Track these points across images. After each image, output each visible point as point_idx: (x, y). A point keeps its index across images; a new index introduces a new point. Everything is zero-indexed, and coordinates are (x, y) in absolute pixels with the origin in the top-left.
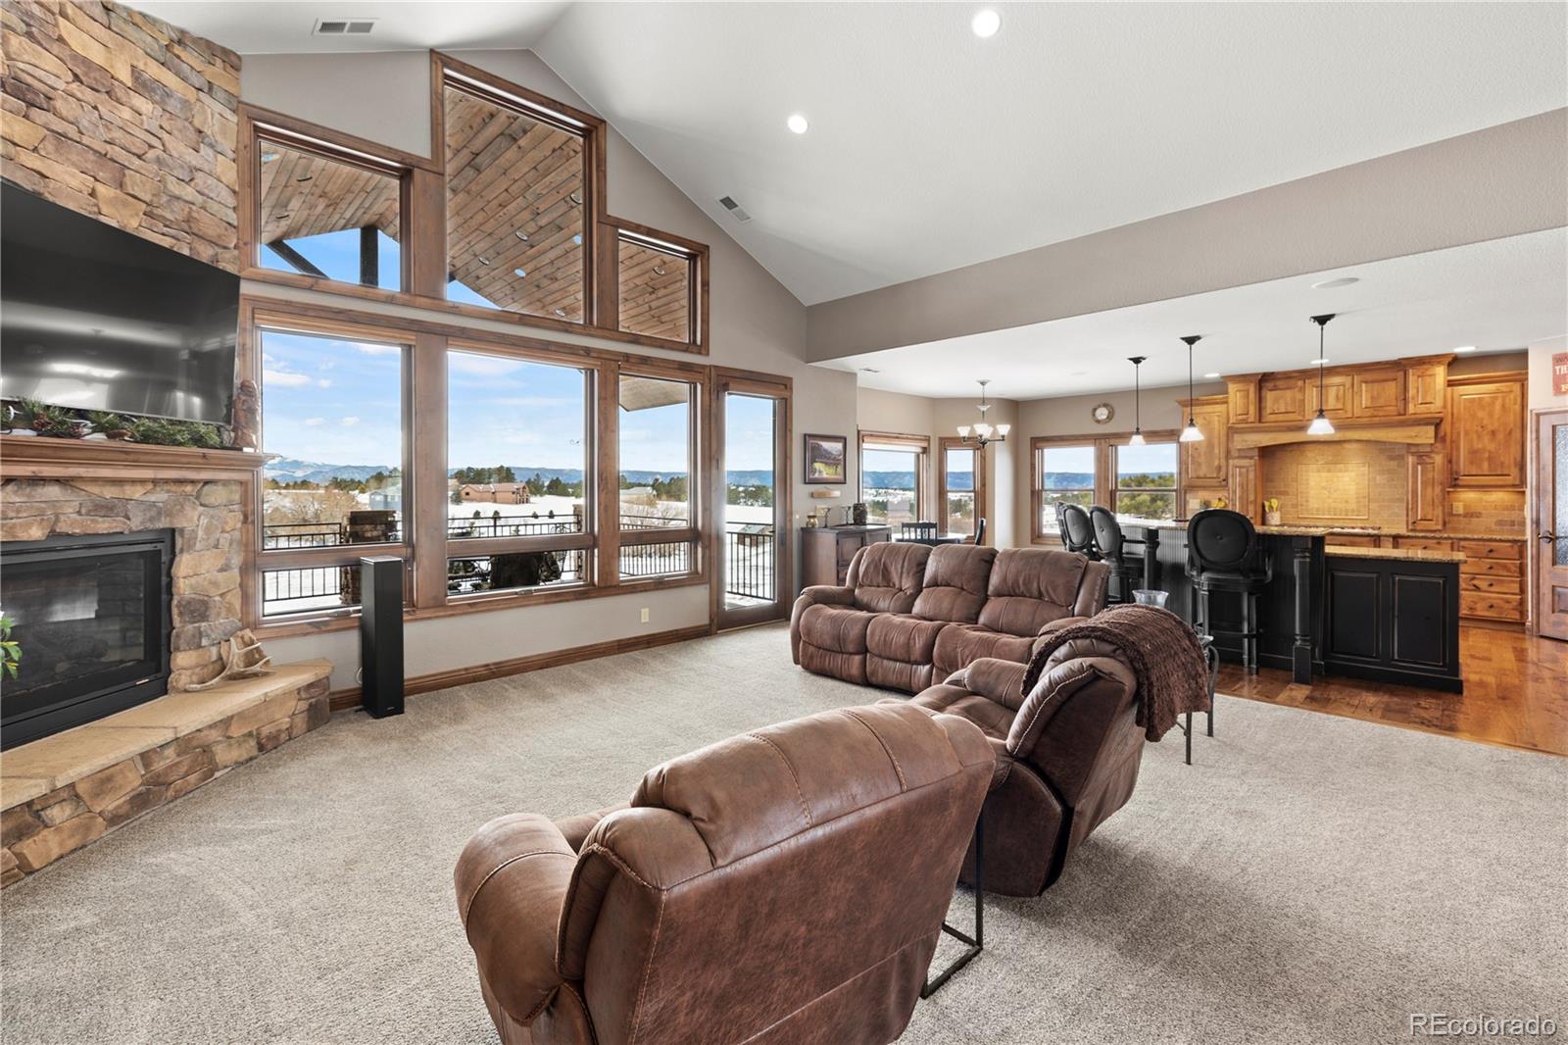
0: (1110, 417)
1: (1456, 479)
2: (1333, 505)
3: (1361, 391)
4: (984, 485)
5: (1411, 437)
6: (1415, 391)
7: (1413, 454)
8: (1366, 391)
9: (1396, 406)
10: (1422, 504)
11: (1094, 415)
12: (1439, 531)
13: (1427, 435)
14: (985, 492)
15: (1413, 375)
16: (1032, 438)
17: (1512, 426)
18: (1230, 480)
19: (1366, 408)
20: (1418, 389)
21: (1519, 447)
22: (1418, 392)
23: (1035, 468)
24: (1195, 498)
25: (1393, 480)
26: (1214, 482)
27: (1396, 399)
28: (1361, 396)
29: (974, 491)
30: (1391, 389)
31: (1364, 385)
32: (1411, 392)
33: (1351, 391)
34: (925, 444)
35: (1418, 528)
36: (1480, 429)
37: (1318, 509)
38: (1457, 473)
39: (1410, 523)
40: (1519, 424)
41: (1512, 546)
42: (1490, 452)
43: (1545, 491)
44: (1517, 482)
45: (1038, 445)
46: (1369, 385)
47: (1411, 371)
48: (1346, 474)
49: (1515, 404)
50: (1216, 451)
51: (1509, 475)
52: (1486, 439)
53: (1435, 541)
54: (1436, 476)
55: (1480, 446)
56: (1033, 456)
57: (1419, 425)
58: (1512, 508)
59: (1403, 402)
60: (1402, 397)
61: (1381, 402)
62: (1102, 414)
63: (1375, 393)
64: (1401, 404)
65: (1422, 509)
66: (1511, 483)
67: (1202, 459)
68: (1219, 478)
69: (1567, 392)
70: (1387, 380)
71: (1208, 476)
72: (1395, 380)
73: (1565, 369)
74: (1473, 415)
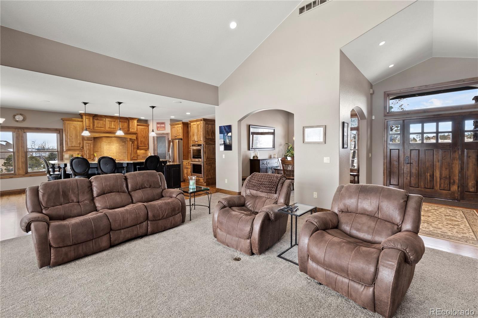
1: (138, 147)
2: (110, 155)
3: (119, 124)
5: (131, 137)
7: (132, 141)
8: (121, 124)
9: (127, 129)
10: (133, 154)
13: (134, 137)
17: (147, 136)
18: (84, 148)
19: (121, 128)
20: (131, 125)
21: (148, 141)
24: (67, 154)
25: (124, 147)
26: (77, 148)
30: (126, 124)
33: (117, 123)
36: (142, 136)
42: (144, 141)
43: (156, 150)
47: (130, 121)
48: (113, 146)
49: (147, 131)
50: (79, 137)
51: (146, 146)
52: (143, 138)
54: (135, 147)
55: (142, 140)
57: (132, 134)
60: (128, 127)
61: (124, 127)
63: (123, 125)
66: (147, 148)
67: (74, 140)
68: (80, 147)
69: (159, 130)
70: (125, 122)
71: (76, 146)
72: (126, 122)
73: (159, 125)
74: (141, 133)
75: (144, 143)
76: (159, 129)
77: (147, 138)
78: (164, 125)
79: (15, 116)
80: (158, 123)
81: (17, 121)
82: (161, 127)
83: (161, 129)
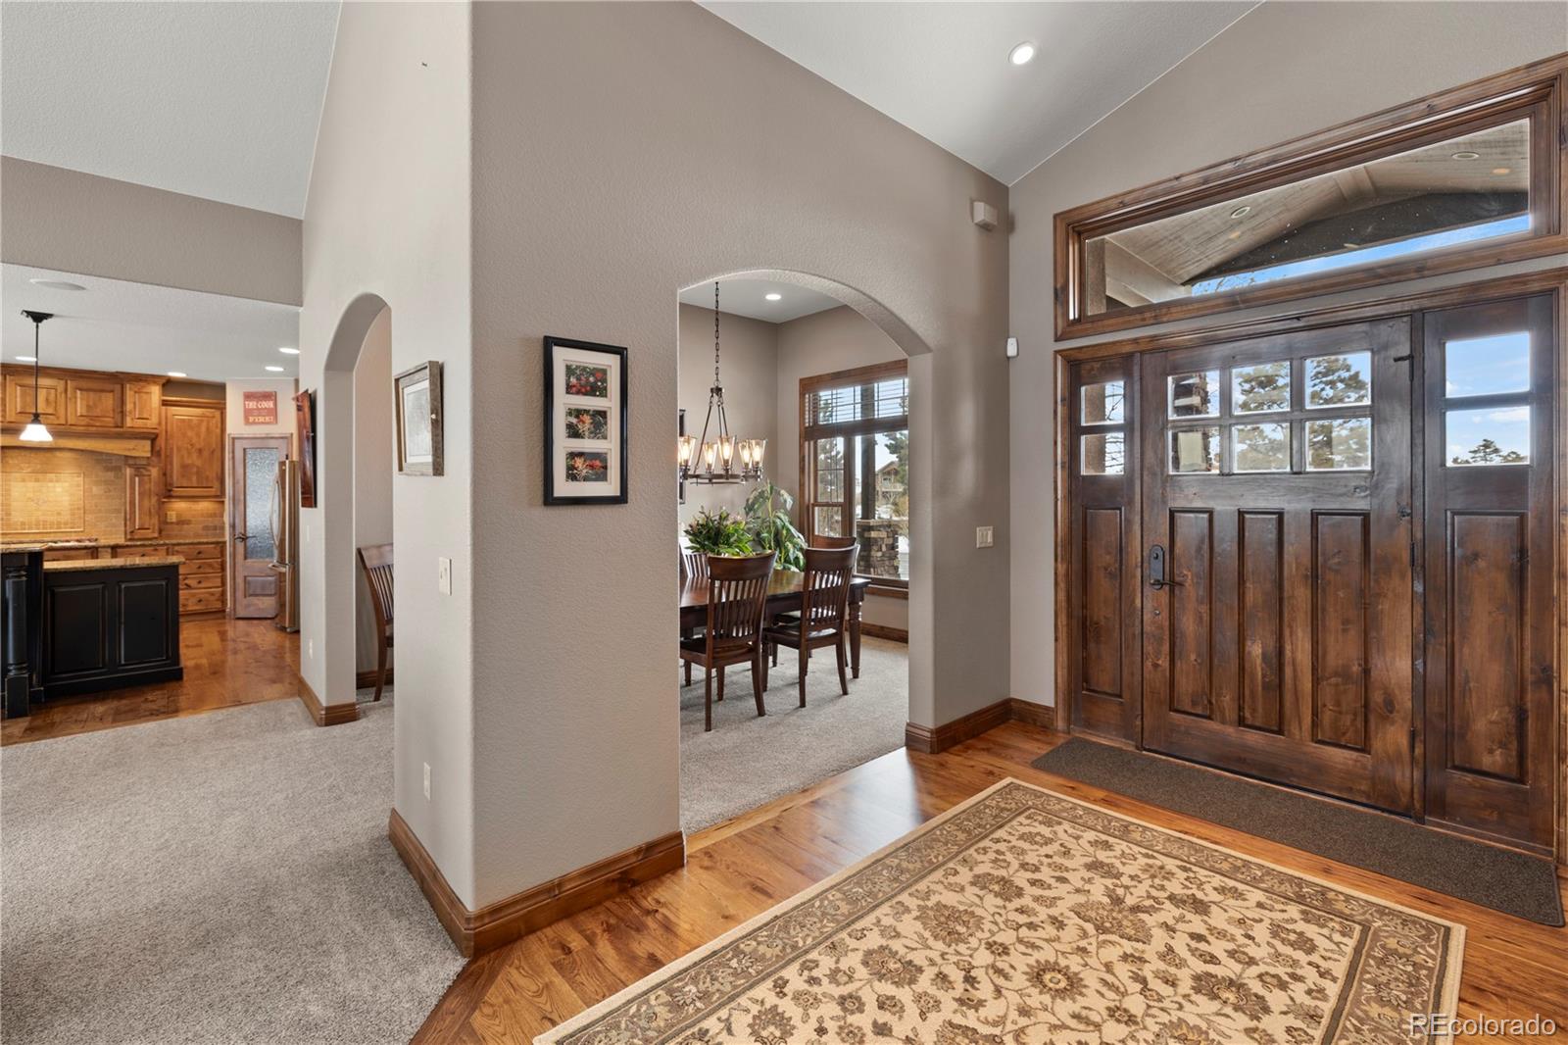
1: (170, 491)
2: (41, 518)
3: (76, 398)
5: (129, 450)
6: (132, 405)
7: (130, 466)
8: (81, 399)
9: (113, 418)
10: (140, 514)
12: (156, 538)
13: (143, 449)
15: (130, 389)
17: (214, 446)
19: (82, 416)
20: (135, 403)
21: (219, 464)
22: (135, 408)
25: (110, 491)
27: (114, 410)
28: (76, 403)
30: (108, 401)
31: (78, 392)
32: (129, 406)
33: (63, 395)
35: (136, 537)
36: (190, 447)
37: (23, 524)
38: (171, 485)
39: (128, 532)
40: (219, 446)
41: (215, 548)
42: (198, 467)
43: (239, 500)
44: (219, 494)
46: (85, 393)
47: (128, 386)
48: (57, 485)
49: (217, 427)
51: (211, 487)
52: (195, 456)
53: (152, 548)
54: (152, 488)
55: (190, 462)
57: (136, 438)
58: (214, 515)
59: (120, 415)
60: (119, 410)
61: (98, 412)
63: (91, 403)
64: (118, 417)
65: (140, 518)
66: (213, 494)
69: (254, 423)
70: (102, 391)
72: (112, 391)
73: (251, 404)
74: (184, 435)
75: (198, 473)
76: (253, 419)
77: (218, 453)
78: (271, 404)
80: (248, 396)
82: (259, 412)
83: (263, 419)
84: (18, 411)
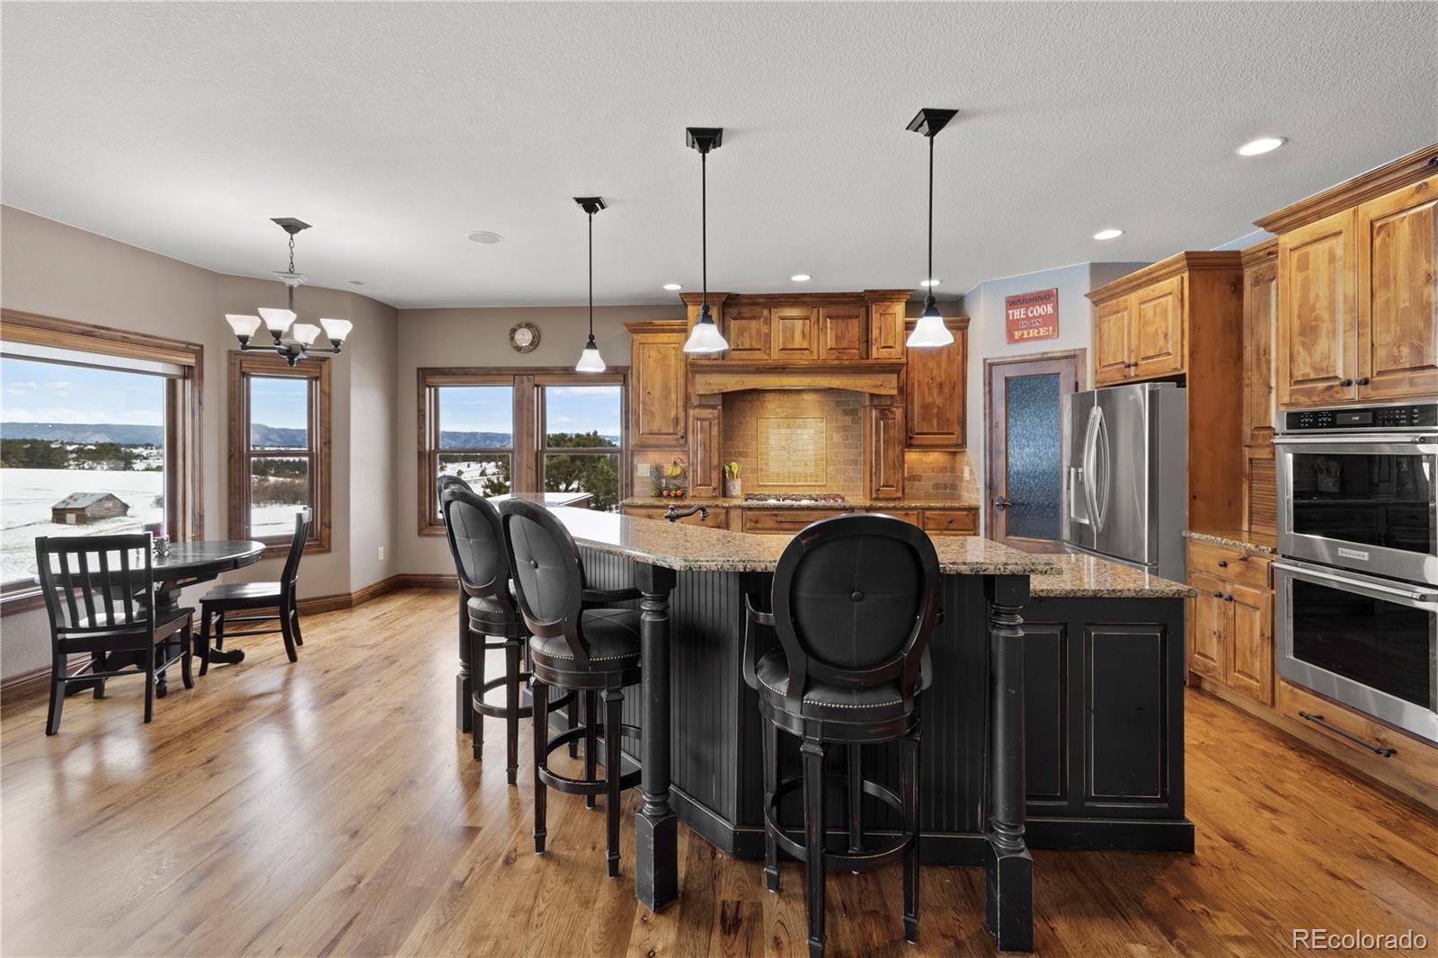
0: (535, 344)
1: (911, 438)
2: (793, 469)
3: (826, 327)
4: (327, 443)
5: (877, 386)
6: (878, 331)
7: (876, 407)
8: (831, 328)
9: (859, 349)
10: (885, 468)
11: (512, 339)
12: (899, 499)
13: (888, 386)
14: (329, 455)
15: (876, 312)
16: (418, 369)
17: (955, 379)
18: (690, 437)
19: (831, 349)
20: (880, 328)
21: (961, 401)
22: (880, 332)
23: (424, 416)
24: (645, 462)
25: (848, 438)
26: (670, 440)
27: (859, 340)
28: (826, 333)
29: (310, 454)
30: (854, 328)
31: (828, 320)
32: (875, 333)
33: (816, 326)
34: (190, 360)
35: (881, 496)
36: (931, 381)
37: (778, 475)
38: (911, 430)
39: (873, 490)
40: (961, 377)
41: (967, 515)
42: (938, 407)
43: (999, 451)
44: (960, 442)
45: (430, 380)
46: (834, 322)
47: (874, 306)
48: (805, 431)
49: (958, 354)
50: (673, 396)
51: (953, 434)
52: (935, 392)
53: (903, 512)
54: (896, 435)
55: (931, 400)
56: (421, 397)
57: (884, 372)
58: (943, 470)
59: (865, 344)
60: (864, 339)
61: (845, 344)
62: (524, 337)
63: (840, 334)
64: (863, 347)
65: (885, 473)
66: (954, 442)
67: (656, 408)
68: (676, 434)
69: (1022, 339)
70: (850, 317)
71: (664, 431)
72: (857, 317)
73: (1018, 313)
74: (925, 365)
75: (938, 415)
76: (1017, 334)
77: (959, 389)
78: (1049, 309)
79: (514, 331)
80: (1013, 303)
81: (519, 349)
82: (1030, 322)
83: (1033, 333)
84: (781, 347)
